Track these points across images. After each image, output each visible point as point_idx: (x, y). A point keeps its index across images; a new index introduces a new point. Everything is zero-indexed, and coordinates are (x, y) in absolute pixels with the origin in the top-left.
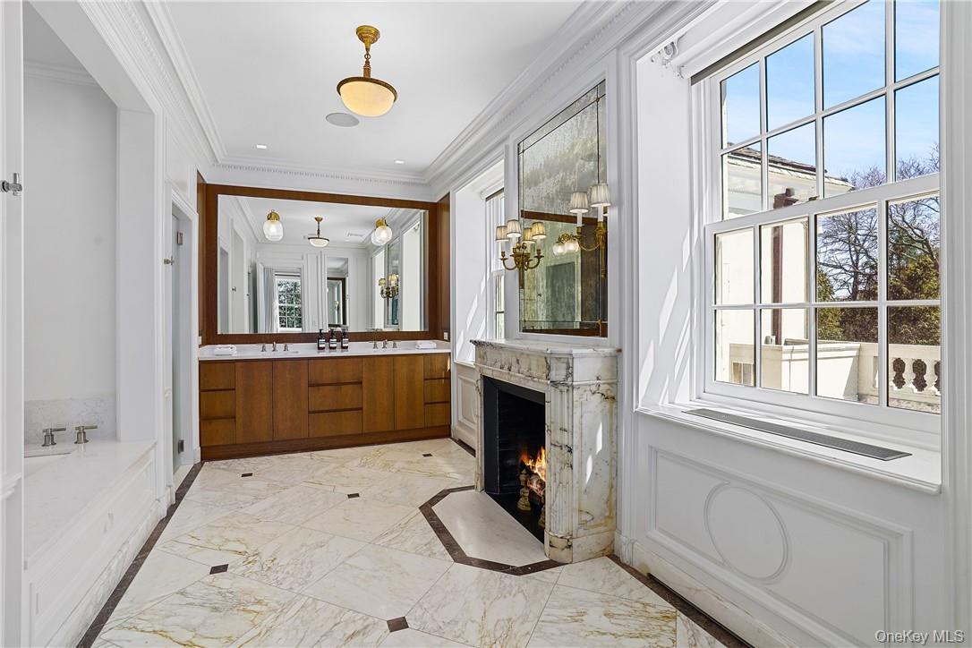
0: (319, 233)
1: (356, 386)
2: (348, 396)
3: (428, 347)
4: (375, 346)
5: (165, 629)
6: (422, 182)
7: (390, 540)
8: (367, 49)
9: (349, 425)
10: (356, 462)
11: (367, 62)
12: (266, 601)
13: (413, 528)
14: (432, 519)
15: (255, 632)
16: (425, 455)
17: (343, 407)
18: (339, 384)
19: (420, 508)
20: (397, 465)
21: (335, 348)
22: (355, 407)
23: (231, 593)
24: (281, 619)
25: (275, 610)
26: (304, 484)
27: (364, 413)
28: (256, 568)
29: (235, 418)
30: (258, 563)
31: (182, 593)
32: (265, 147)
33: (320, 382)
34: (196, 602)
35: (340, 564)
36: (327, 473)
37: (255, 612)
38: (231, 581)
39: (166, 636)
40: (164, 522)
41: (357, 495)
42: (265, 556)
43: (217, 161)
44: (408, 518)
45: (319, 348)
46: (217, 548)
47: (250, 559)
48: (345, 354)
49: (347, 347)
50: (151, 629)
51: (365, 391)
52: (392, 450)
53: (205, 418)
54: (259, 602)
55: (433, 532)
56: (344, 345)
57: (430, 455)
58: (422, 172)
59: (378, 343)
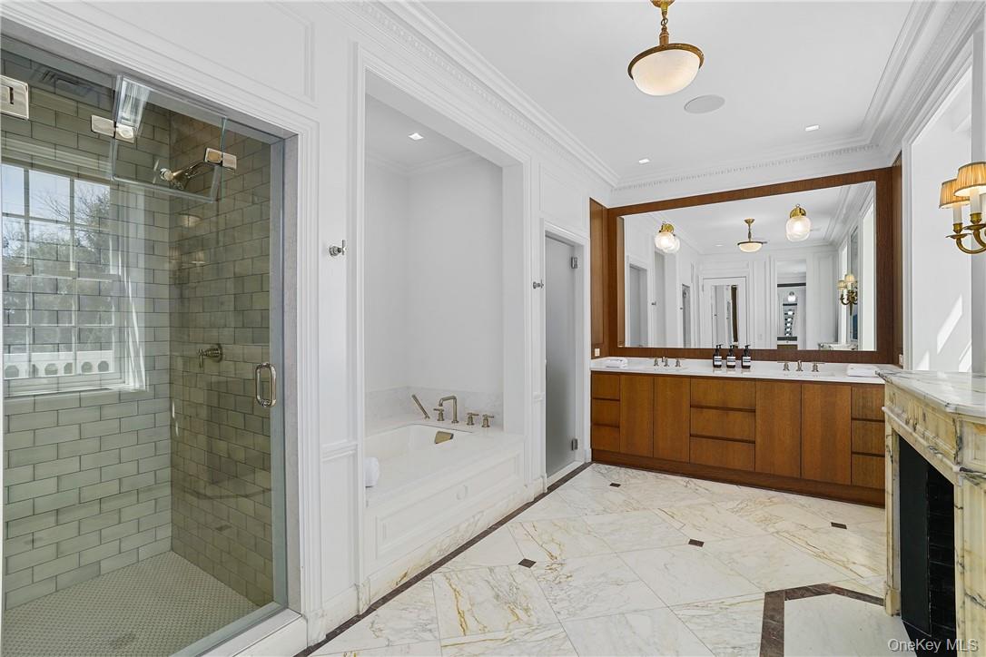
0: (750, 237)
1: (746, 414)
2: (738, 425)
3: (864, 373)
4: (786, 368)
5: (461, 592)
6: (863, 143)
7: (693, 616)
8: (664, 13)
9: (737, 458)
10: (731, 505)
11: (664, 29)
12: (532, 613)
13: (735, 616)
14: (772, 618)
15: (502, 635)
16: (834, 525)
17: (730, 437)
18: (726, 409)
19: (767, 594)
20: (780, 526)
21: (734, 367)
22: (745, 438)
23: (517, 589)
24: (526, 637)
25: (531, 625)
26: (657, 512)
27: (757, 448)
28: (551, 577)
29: (619, 427)
30: (556, 573)
31: (491, 570)
32: (646, 161)
33: (704, 404)
34: (493, 582)
35: (620, 614)
36: (689, 507)
37: (518, 617)
38: (526, 579)
39: (456, 598)
40: (528, 505)
41: (701, 544)
42: (566, 570)
43: (613, 187)
44: (739, 599)
45: (715, 366)
46: (541, 543)
47: (554, 566)
48: (746, 374)
49: (749, 367)
50: (454, 586)
51: (759, 421)
52: (790, 503)
53: (596, 424)
54: (527, 610)
55: (760, 636)
56: (745, 364)
57: (844, 527)
58: (858, 130)
59: (790, 363)
